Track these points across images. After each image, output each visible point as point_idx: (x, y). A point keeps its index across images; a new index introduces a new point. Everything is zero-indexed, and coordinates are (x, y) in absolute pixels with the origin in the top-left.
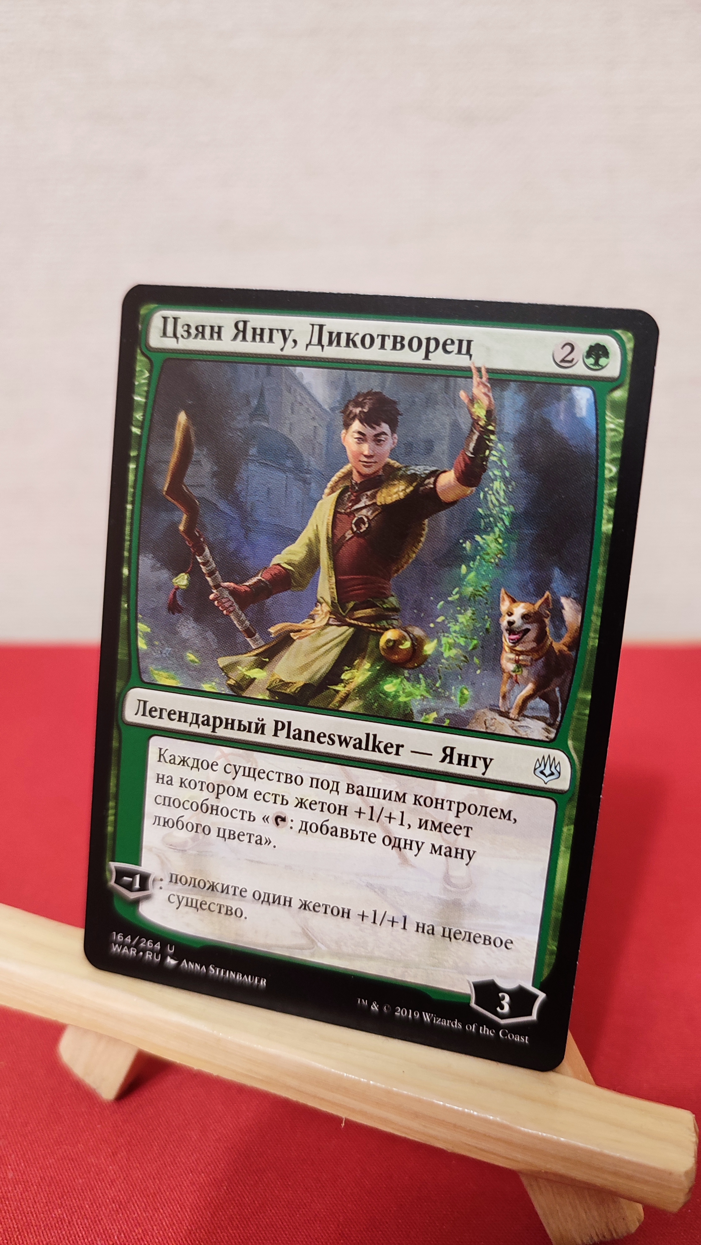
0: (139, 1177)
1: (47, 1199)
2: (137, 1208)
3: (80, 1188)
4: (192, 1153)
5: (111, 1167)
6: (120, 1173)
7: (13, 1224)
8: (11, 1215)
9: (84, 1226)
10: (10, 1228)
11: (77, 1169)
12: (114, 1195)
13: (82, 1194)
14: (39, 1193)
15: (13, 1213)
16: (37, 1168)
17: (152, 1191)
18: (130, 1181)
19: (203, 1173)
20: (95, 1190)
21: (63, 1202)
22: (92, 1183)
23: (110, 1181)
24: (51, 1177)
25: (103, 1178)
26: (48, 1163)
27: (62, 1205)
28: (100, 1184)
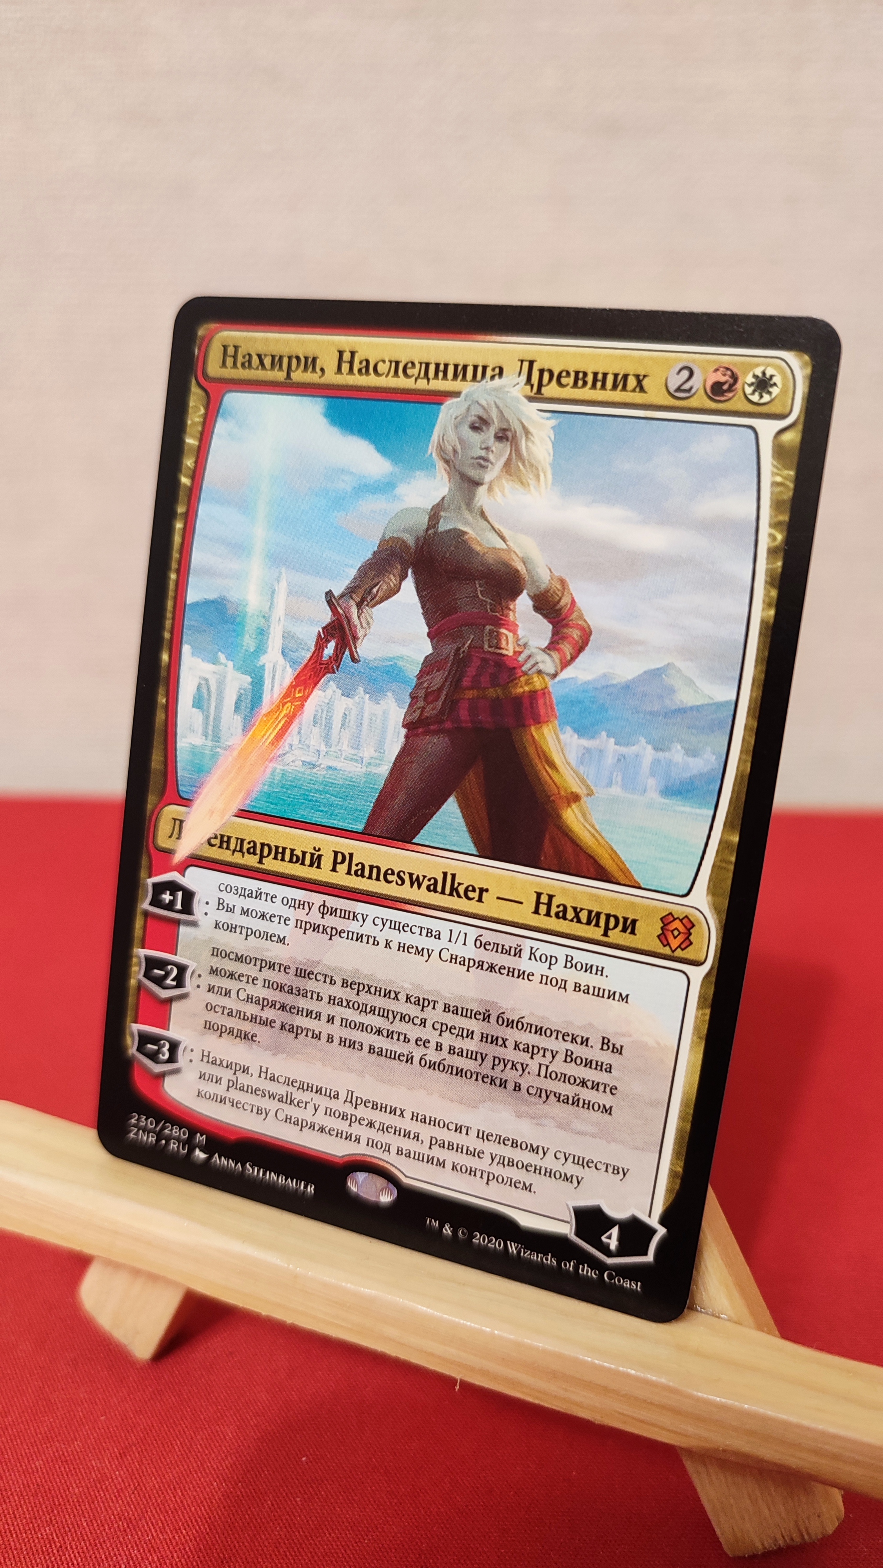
0: (154, 1486)
2: (152, 1527)
3: (76, 1500)
5: (117, 1473)
6: (130, 1480)
9: (81, 1551)
12: (121, 1510)
13: (78, 1507)
14: (21, 1506)
18: (143, 1492)
20: (96, 1503)
21: (53, 1518)
22: (92, 1493)
23: (115, 1491)
24: (38, 1485)
25: (106, 1488)
26: (33, 1466)
27: (51, 1521)
28: (102, 1495)
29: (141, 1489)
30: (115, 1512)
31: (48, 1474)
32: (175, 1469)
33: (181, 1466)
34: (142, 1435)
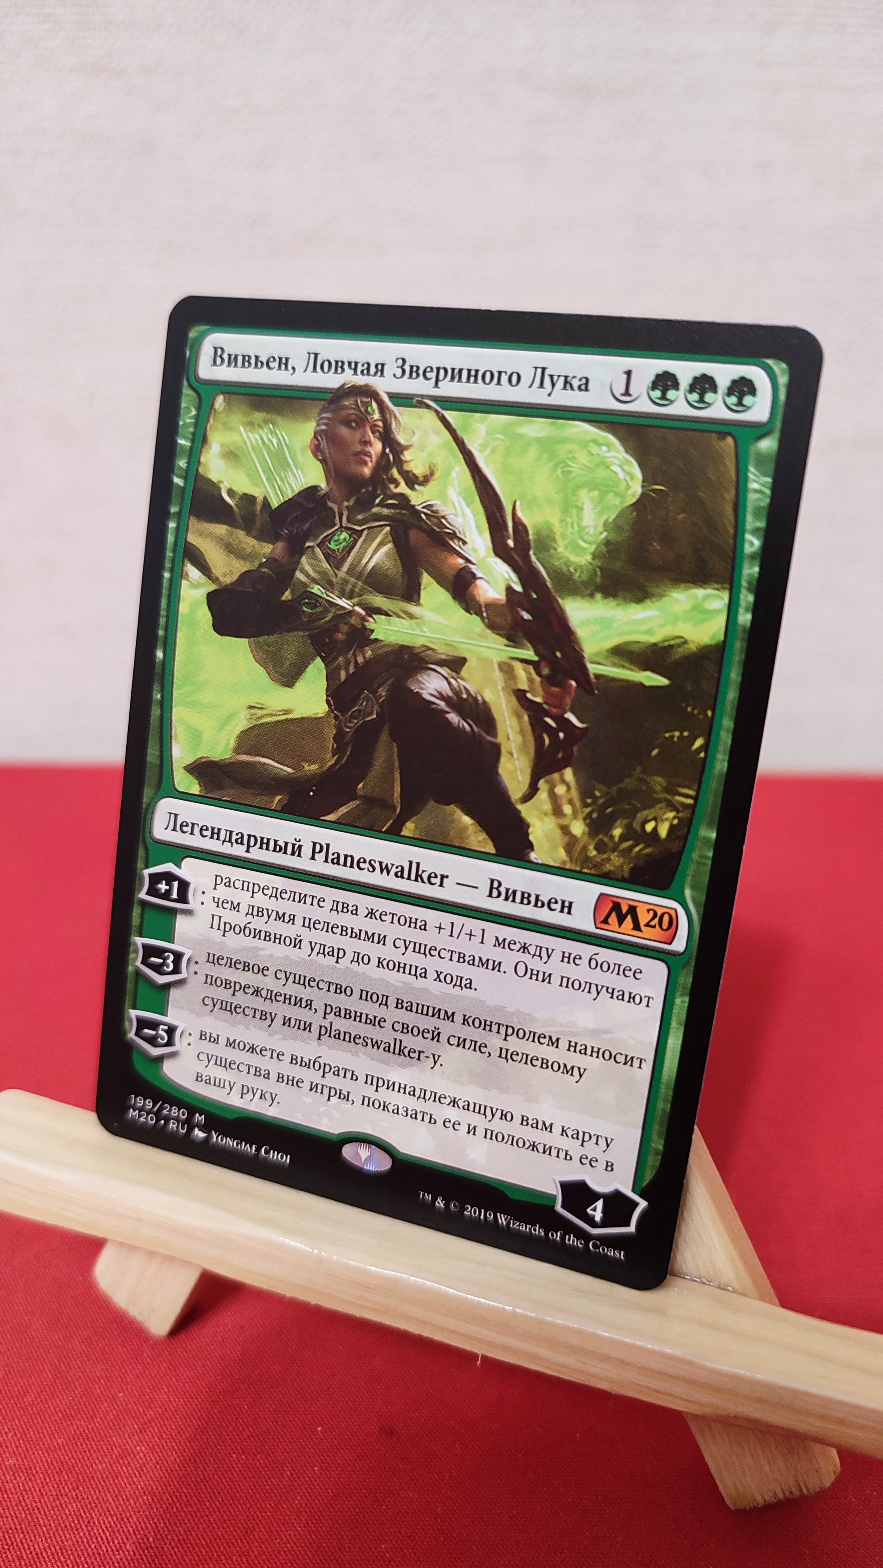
0: (176, 1460)
1: (58, 1490)
2: (176, 1501)
3: (100, 1476)
5: (139, 1448)
6: (152, 1455)
7: (14, 1524)
8: (12, 1513)
9: (108, 1525)
10: (11, 1529)
12: (145, 1485)
13: (103, 1483)
14: (46, 1483)
15: (13, 1510)
17: (193, 1479)
18: (165, 1467)
20: (120, 1478)
21: (79, 1495)
23: (138, 1466)
24: (61, 1463)
26: (55, 1444)
27: (77, 1498)
28: (126, 1471)
29: (163, 1464)
30: (139, 1486)
31: (71, 1452)
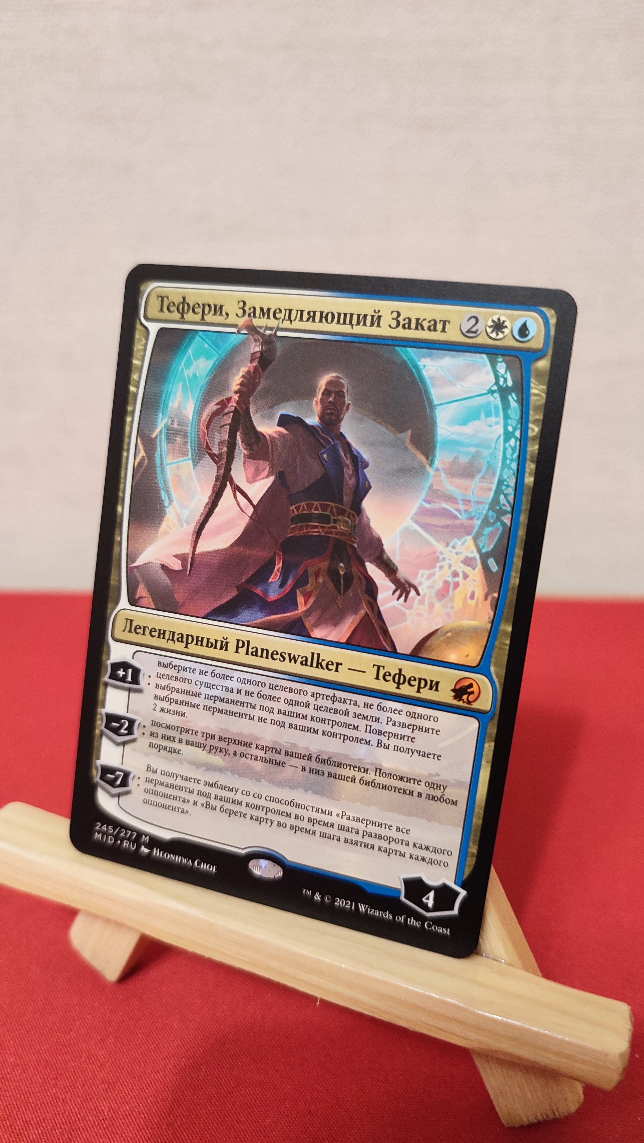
0: (126, 1061)
1: (43, 1080)
3: (73, 1071)
4: (174, 1041)
6: (109, 1057)
9: (77, 1103)
10: (9, 1104)
11: (70, 1054)
12: (104, 1077)
13: (74, 1075)
16: (33, 1052)
19: (183, 1057)
22: (83, 1066)
25: (93, 1062)
32: (139, 1049)
33: (143, 1048)
34: (116, 1027)
